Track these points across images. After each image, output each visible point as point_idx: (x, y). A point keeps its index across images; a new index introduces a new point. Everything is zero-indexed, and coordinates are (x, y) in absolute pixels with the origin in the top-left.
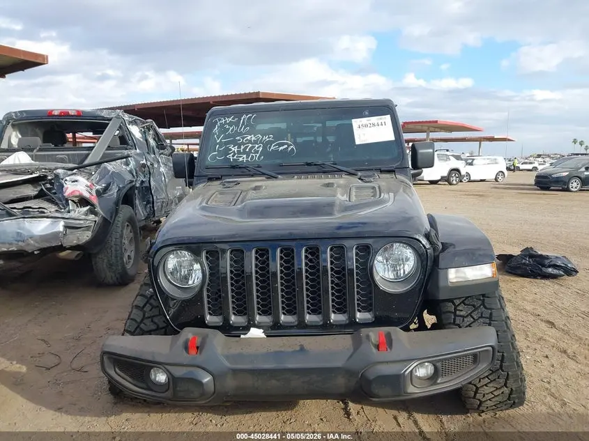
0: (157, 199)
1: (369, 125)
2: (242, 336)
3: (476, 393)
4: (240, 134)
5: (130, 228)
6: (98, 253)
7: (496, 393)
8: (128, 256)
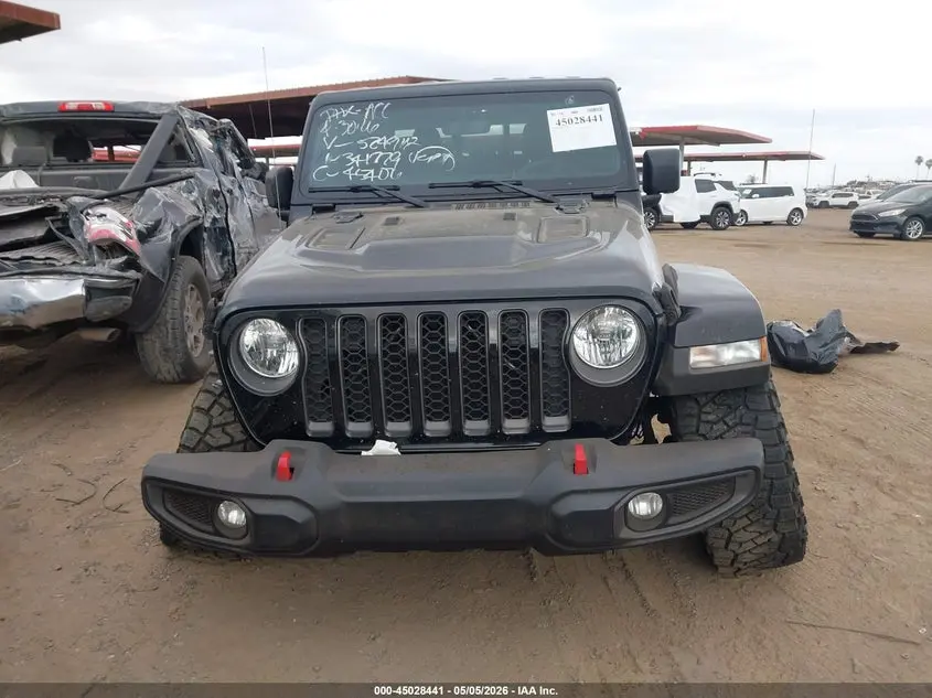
0: (239, 247)
1: (575, 121)
2: (364, 453)
3: (728, 541)
4: (364, 135)
5: (195, 293)
6: (146, 332)
7: (759, 541)
8: (195, 337)
